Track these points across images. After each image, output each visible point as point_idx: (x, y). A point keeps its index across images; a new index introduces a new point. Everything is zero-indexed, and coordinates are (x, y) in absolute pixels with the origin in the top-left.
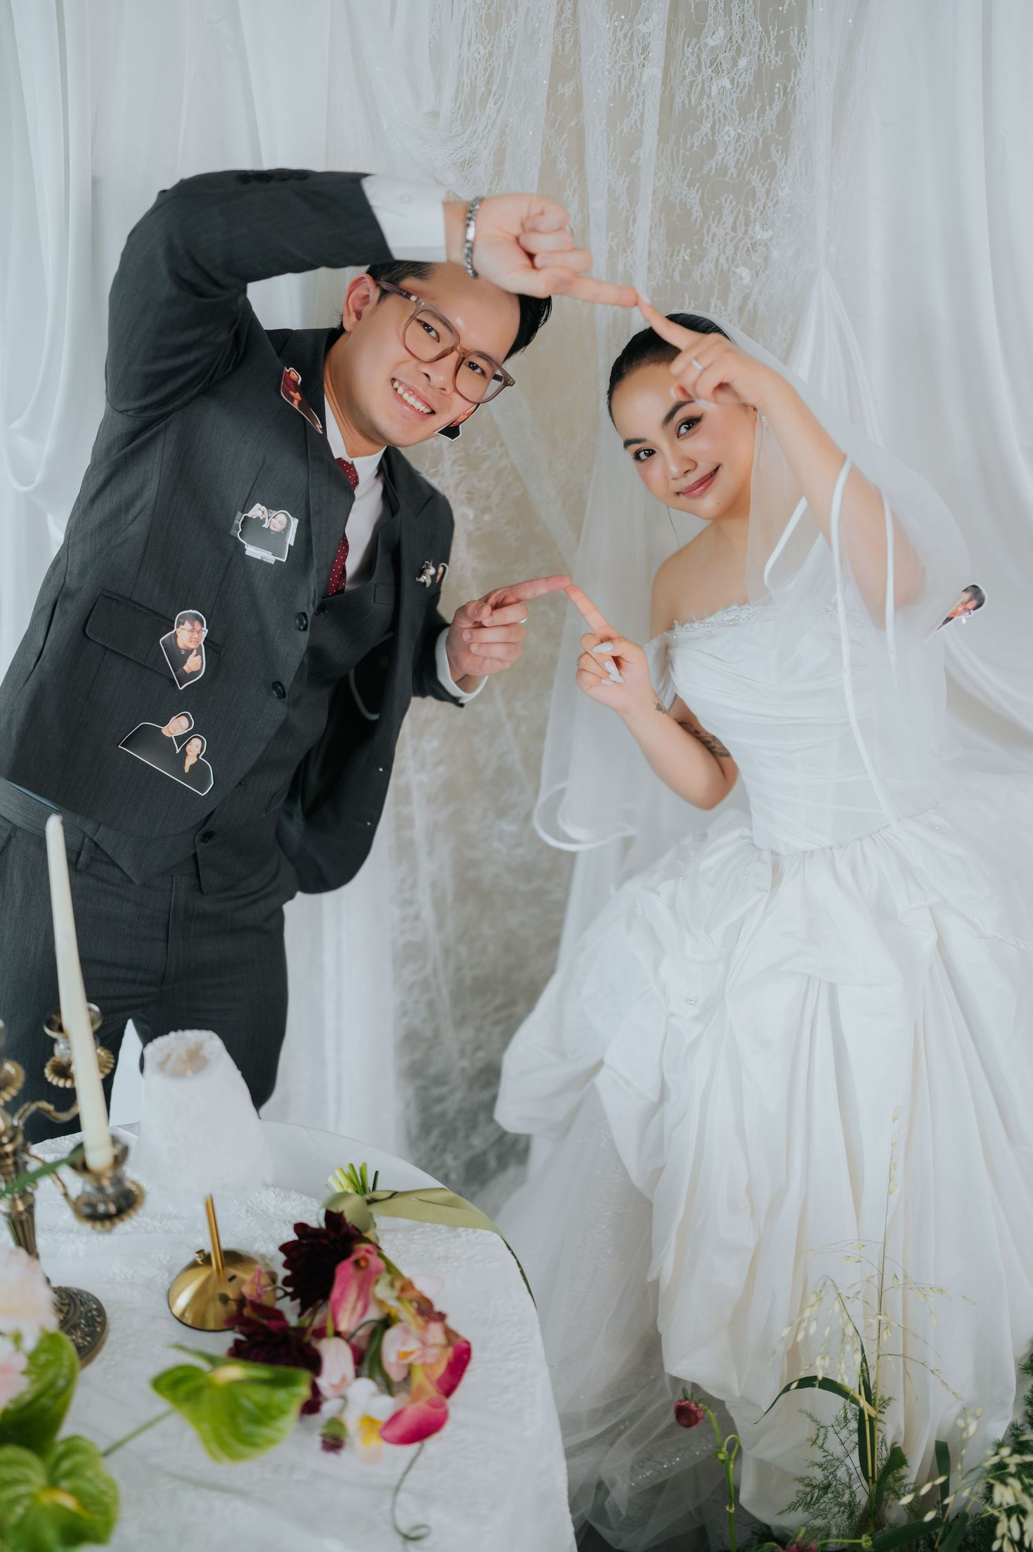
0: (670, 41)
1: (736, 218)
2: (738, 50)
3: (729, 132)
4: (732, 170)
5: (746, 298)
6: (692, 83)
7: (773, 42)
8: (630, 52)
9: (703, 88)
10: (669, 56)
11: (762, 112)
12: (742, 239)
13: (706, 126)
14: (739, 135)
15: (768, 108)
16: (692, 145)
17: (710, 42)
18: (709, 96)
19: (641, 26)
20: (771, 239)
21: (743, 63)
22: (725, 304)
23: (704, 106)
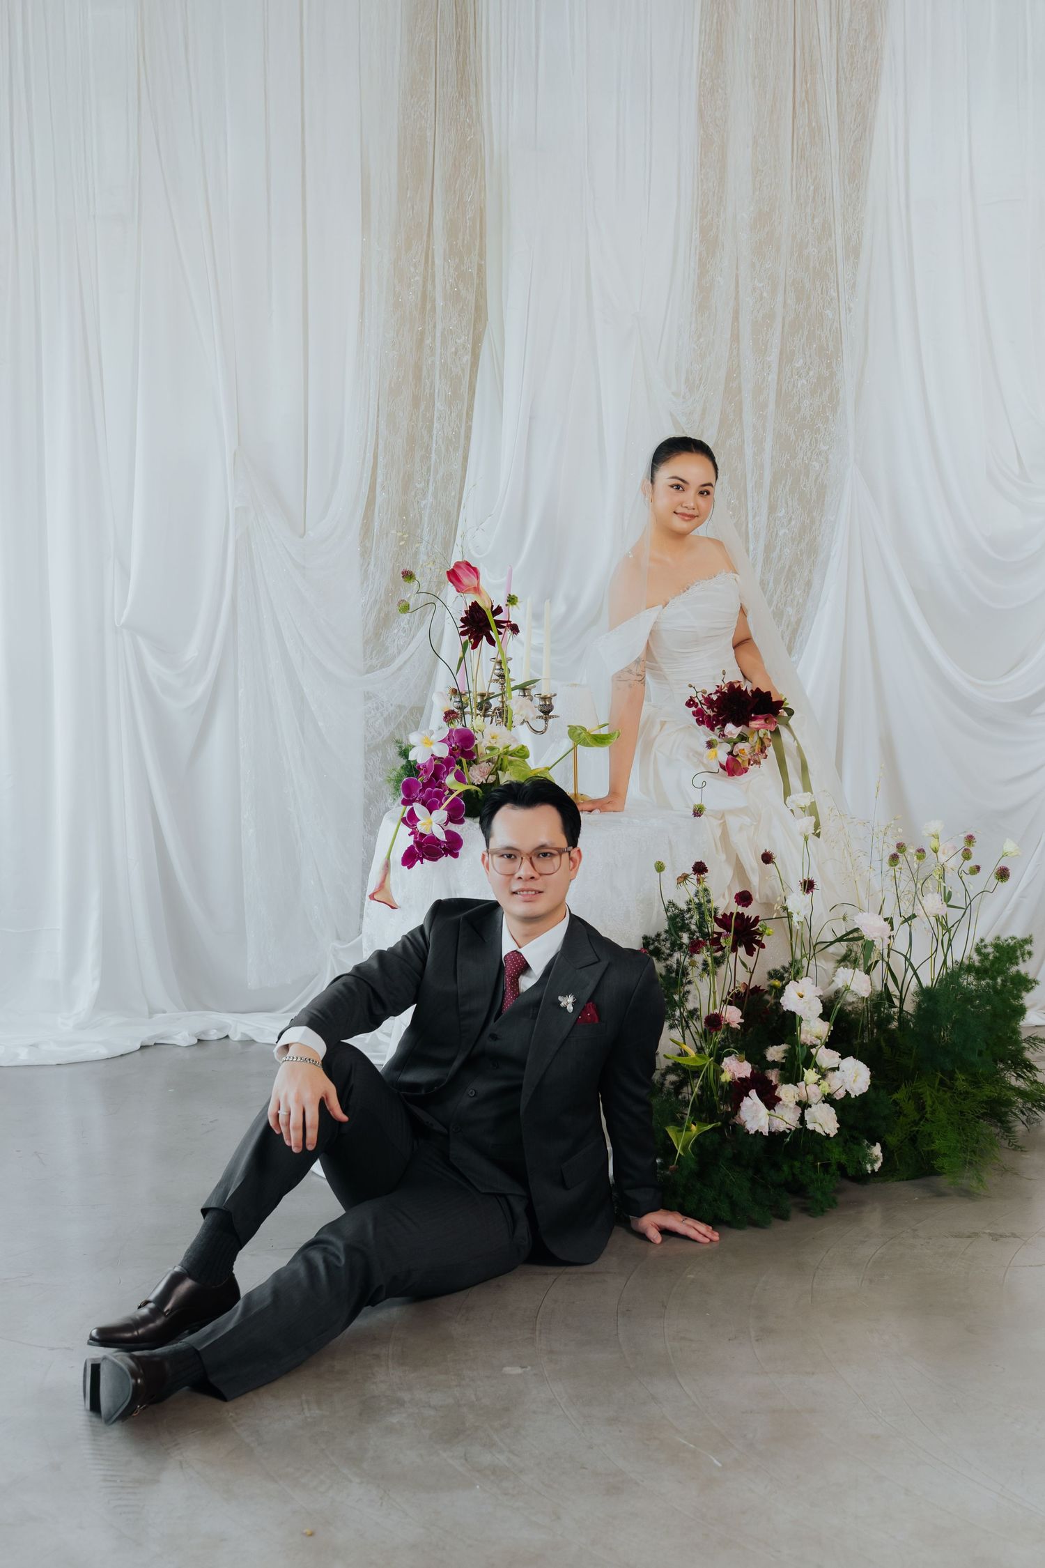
0: (780, 365)
1: (811, 441)
2: (809, 368)
3: (806, 403)
4: (808, 419)
5: (818, 476)
6: (789, 382)
7: (825, 365)
8: (763, 368)
9: (794, 384)
10: (780, 372)
11: (821, 394)
12: (814, 450)
13: (796, 400)
14: (811, 404)
15: (824, 393)
16: (790, 408)
17: (797, 365)
18: (797, 387)
19: (767, 358)
20: (828, 449)
21: (811, 373)
22: (808, 478)
23: (795, 392)
